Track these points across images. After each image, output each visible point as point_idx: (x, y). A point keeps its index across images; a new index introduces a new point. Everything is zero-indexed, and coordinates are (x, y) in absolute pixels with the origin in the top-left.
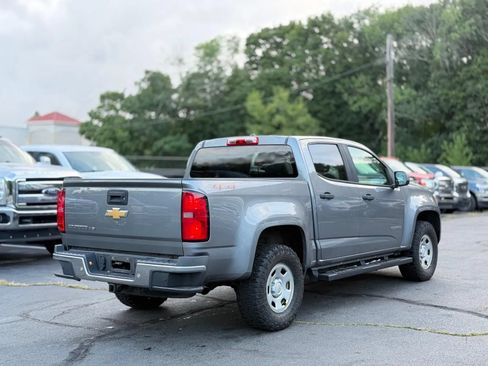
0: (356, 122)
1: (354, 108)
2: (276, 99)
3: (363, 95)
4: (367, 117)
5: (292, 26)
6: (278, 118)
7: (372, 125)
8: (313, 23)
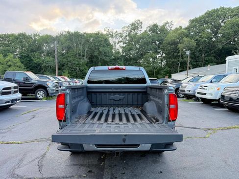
0: (36, 66)
1: (35, 62)
2: (8, 57)
3: (38, 58)
4: (39, 65)
5: (13, 35)
6: (9, 63)
7: (41, 67)
8: (20, 35)
